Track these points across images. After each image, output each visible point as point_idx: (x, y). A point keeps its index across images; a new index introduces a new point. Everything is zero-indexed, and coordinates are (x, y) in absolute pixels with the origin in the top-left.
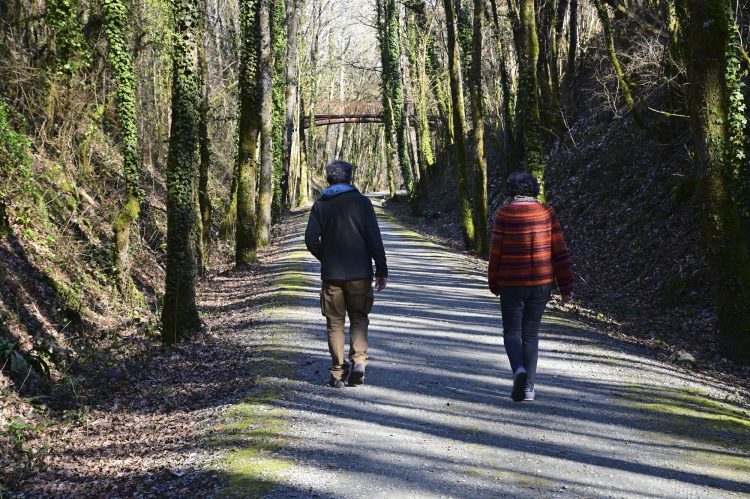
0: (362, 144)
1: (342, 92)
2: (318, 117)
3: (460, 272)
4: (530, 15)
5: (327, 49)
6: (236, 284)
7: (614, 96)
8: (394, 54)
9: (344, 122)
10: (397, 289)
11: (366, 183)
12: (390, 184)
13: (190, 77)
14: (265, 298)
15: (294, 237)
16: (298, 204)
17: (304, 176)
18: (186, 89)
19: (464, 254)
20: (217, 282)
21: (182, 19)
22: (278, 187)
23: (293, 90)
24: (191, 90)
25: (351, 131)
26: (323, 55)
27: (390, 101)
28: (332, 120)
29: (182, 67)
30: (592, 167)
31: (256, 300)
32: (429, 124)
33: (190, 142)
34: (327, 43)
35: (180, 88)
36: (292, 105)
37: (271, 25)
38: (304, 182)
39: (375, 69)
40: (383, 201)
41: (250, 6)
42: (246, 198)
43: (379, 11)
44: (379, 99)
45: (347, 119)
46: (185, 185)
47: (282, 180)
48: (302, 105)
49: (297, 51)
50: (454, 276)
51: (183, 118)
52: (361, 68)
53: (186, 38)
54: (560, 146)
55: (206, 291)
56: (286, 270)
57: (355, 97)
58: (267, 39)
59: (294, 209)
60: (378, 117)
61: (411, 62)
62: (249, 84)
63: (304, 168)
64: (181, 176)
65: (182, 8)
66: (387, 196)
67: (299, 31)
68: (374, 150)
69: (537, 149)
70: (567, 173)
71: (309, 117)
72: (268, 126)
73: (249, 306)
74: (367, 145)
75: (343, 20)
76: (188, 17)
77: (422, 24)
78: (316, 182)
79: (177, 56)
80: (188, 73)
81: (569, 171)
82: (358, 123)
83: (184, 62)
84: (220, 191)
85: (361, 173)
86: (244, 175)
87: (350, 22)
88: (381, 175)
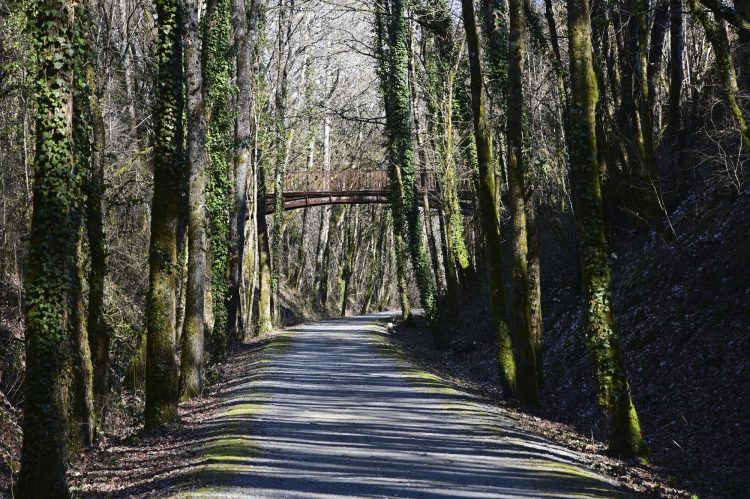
0: (360, 236)
1: (327, 156)
2: (288, 196)
3: (488, 432)
4: (584, 44)
5: (303, 90)
6: (143, 456)
7: (735, 160)
8: (402, 99)
9: (330, 203)
10: (385, 459)
11: (367, 298)
12: (401, 299)
13: (62, 144)
14: (182, 475)
15: (241, 383)
16: (256, 333)
17: (265, 287)
18: (55, 161)
19: (501, 406)
20: (113, 454)
21: (49, 58)
22: (222, 305)
23: (246, 155)
24: (62, 163)
25: (342, 217)
26: (296, 100)
27: (398, 169)
28: (311, 201)
29: (49, 129)
30: (704, 270)
31: (168, 479)
32: (461, 204)
33: (61, 240)
34: (303, 81)
35: (46, 160)
36: (244, 178)
37: (204, 58)
38: (266, 297)
39: (376, 121)
40: (391, 325)
41: (166, 32)
42: (162, 322)
43: (379, 31)
44: (384, 167)
45: (334, 199)
46: (53, 303)
47: (227, 295)
48: (261, 178)
49: (251, 95)
50: (477, 439)
51: (51, 204)
52: (356, 119)
53: (55, 86)
54: (657, 237)
55: (95, 468)
56: (220, 434)
57: (347, 163)
58: (197, 80)
59: (249, 339)
60: (382, 194)
61: (431, 109)
62: (165, 149)
63: (266, 276)
64: (46, 290)
65: (50, 44)
66: (398, 317)
67: (256, 64)
68: (379, 246)
69: (598, 244)
70: (667, 278)
71: (274, 196)
72: (199, 212)
73: (158, 488)
74: (369, 238)
75: (327, 47)
76: (59, 56)
77: (445, 51)
78: (288, 297)
79: (42, 112)
80: (58, 137)
81: (670, 276)
82: (353, 203)
83: (53, 121)
84: (130, 312)
85: (359, 281)
86: (158, 287)
87: (337, 48)
88: (391, 286)
